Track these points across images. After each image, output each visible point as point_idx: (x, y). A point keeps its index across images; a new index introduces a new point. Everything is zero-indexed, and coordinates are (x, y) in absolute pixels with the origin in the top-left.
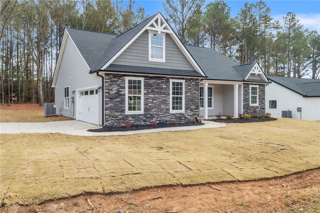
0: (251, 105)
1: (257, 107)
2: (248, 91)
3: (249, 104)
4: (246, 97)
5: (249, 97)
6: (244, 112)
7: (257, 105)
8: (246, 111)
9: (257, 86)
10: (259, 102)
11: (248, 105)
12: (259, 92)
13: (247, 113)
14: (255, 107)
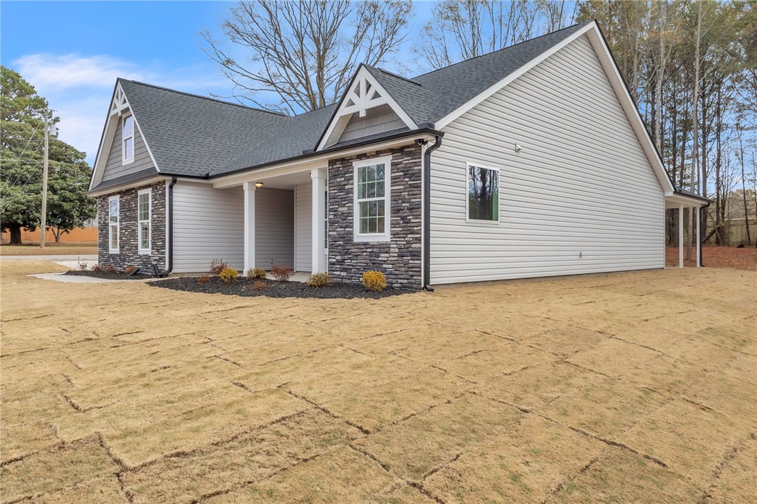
0: (359, 237)
1: (384, 248)
2: (346, 187)
3: (352, 233)
4: (340, 209)
5: (351, 208)
6: (333, 264)
7: (385, 237)
8: (338, 261)
9: (387, 160)
10: (393, 225)
11: (347, 238)
12: (393, 184)
13: (344, 270)
14: (373, 246)
